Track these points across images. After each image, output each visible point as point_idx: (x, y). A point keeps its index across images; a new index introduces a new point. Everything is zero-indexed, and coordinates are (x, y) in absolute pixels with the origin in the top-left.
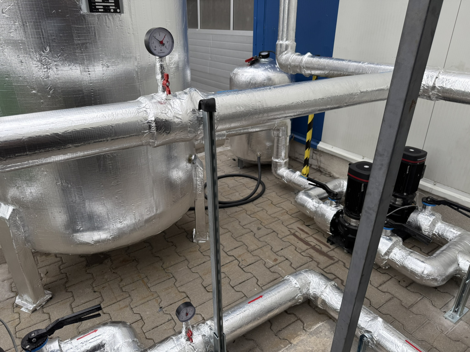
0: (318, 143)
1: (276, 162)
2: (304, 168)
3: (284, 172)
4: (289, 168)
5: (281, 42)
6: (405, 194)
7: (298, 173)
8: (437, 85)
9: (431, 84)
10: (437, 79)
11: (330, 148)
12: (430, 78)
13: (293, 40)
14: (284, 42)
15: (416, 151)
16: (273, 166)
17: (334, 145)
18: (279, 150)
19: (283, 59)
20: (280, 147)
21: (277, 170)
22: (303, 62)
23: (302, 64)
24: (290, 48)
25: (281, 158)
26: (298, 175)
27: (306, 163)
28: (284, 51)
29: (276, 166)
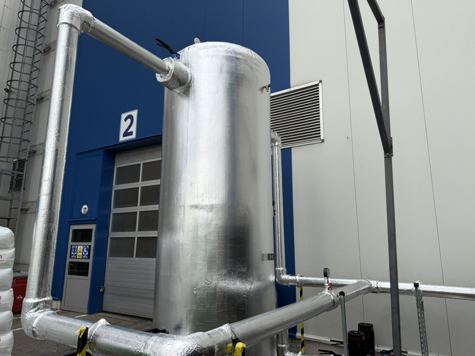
0: (296, 334)
1: (283, 347)
2: (302, 349)
3: (288, 354)
4: (291, 351)
5: (279, 269)
6: (371, 351)
8: (378, 287)
9: (376, 286)
10: (377, 284)
11: (305, 336)
12: (374, 284)
13: (285, 268)
14: (281, 269)
15: (368, 324)
16: (280, 351)
17: (307, 333)
18: (283, 338)
19: (283, 278)
20: (283, 336)
21: (284, 354)
22: (297, 279)
23: (297, 281)
24: (284, 272)
25: (285, 344)
26: (300, 354)
27: (303, 345)
28: (282, 274)
29: (283, 351)
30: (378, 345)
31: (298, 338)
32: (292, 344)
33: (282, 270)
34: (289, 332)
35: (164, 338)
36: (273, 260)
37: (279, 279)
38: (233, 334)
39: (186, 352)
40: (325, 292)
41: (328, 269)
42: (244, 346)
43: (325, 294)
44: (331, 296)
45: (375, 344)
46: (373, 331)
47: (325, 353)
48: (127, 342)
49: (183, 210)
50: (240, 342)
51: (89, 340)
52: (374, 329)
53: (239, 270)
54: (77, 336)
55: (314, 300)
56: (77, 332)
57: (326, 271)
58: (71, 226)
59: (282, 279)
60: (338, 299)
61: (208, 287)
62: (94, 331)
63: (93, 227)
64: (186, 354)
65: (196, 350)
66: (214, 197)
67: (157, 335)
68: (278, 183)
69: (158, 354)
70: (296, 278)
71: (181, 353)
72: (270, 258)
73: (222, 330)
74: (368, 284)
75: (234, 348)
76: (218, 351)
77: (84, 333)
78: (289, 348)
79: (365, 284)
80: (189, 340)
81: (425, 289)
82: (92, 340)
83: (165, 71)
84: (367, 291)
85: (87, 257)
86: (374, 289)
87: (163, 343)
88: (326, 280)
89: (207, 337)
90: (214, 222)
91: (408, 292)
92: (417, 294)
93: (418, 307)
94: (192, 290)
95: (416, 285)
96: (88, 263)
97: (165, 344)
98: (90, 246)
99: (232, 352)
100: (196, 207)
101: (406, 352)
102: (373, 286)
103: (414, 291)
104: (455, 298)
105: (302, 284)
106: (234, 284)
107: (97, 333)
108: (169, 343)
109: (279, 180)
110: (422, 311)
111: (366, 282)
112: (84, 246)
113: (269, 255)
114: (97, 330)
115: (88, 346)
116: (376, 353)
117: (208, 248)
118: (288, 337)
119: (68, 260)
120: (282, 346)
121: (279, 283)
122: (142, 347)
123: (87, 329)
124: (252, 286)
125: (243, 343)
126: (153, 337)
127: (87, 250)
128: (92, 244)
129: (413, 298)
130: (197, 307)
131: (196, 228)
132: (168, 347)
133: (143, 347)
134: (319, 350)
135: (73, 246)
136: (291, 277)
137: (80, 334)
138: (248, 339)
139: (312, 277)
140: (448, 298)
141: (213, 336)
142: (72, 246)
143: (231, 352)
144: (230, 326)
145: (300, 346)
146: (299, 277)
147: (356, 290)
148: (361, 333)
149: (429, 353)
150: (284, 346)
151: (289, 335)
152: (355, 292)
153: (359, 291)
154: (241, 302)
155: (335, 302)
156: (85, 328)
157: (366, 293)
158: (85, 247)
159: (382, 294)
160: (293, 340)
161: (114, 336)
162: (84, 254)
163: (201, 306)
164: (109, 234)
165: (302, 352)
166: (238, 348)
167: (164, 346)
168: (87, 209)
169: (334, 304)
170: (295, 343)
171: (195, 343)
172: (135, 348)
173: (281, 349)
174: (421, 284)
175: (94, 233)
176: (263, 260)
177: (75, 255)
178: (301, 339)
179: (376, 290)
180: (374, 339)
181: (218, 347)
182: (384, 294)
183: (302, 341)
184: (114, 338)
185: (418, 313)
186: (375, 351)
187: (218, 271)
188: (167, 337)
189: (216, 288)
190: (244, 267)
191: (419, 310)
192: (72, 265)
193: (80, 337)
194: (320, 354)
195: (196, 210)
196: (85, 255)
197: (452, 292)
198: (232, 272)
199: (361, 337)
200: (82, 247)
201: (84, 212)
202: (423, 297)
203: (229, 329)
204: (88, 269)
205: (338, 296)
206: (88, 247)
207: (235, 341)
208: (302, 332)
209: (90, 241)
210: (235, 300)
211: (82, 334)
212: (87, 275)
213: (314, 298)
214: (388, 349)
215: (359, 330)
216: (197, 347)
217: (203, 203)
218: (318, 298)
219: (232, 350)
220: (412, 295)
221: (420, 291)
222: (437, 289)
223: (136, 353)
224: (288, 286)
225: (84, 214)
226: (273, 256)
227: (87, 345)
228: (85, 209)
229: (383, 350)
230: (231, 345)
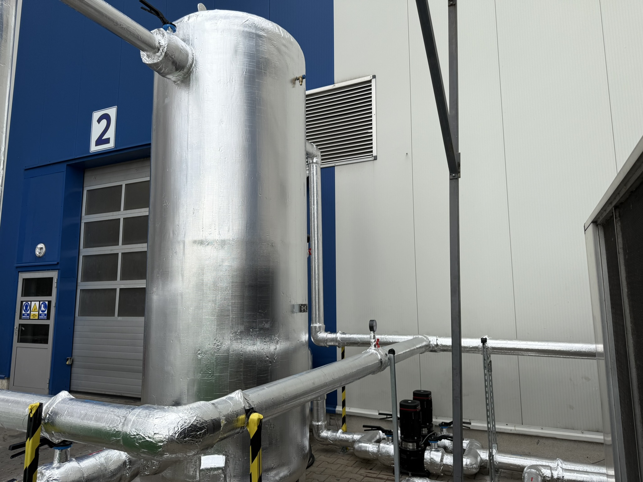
0: (336, 408)
2: (343, 426)
3: (325, 434)
4: (329, 430)
5: (315, 325)
6: (428, 424)
7: (340, 431)
8: (439, 344)
9: (436, 343)
10: (437, 340)
11: (347, 409)
12: (434, 340)
13: (323, 323)
14: (318, 325)
15: (425, 391)
16: (315, 430)
17: (351, 407)
18: (319, 413)
19: (320, 336)
20: (319, 411)
21: (320, 433)
22: (338, 338)
23: (338, 339)
24: (322, 329)
25: (322, 420)
26: (341, 433)
27: (344, 421)
28: (319, 331)
29: (318, 430)
30: (436, 416)
31: (339, 413)
32: (331, 420)
33: (320, 327)
34: (326, 406)
35: (150, 410)
36: (306, 312)
37: (315, 338)
38: (247, 403)
39: (181, 426)
40: (371, 350)
41: (374, 322)
42: (260, 417)
43: (371, 353)
44: (378, 354)
45: (433, 416)
46: (431, 400)
47: (371, 429)
48: (98, 420)
49: (182, 246)
50: (255, 412)
51: (44, 419)
52: (432, 397)
53: (261, 326)
54: (26, 415)
55: (356, 359)
56: (27, 411)
57: (373, 324)
58: (20, 273)
59: (318, 338)
60: (387, 359)
61: (218, 349)
62: (52, 408)
63: (54, 275)
64: (181, 429)
65: (195, 423)
66: (227, 229)
67: (141, 408)
68: (316, 213)
69: (142, 431)
70: (337, 336)
71: (174, 428)
72: (302, 310)
73: (231, 399)
74: (425, 341)
75: (248, 420)
76: (225, 425)
77: (37, 411)
78: (326, 425)
79: (422, 340)
80: (185, 411)
81: (494, 346)
82: (48, 420)
83: (153, 48)
84: (424, 349)
85: (45, 317)
86: (433, 347)
87: (149, 416)
88: (372, 335)
89: (211, 407)
90: (226, 263)
91: (474, 349)
92: (484, 352)
93: (485, 367)
94: (196, 354)
95: (484, 341)
96: (48, 326)
97: (152, 418)
98: (50, 302)
99: (245, 425)
100: (201, 243)
101: (470, 423)
102: (431, 343)
103: (481, 348)
104: (529, 355)
105: (344, 343)
106: (254, 344)
107: (56, 410)
108: (158, 417)
109: (317, 209)
110: (490, 373)
111: (424, 339)
112: (41, 302)
113: (301, 306)
114: (55, 406)
115: (43, 428)
116: (434, 426)
117: (219, 297)
118: (325, 411)
119: (18, 322)
120: (317, 424)
121: (315, 343)
122: (119, 424)
123: (41, 405)
124: (278, 346)
125: (259, 413)
126: (135, 410)
127: (45, 307)
128: (53, 298)
129: (480, 357)
130: (202, 376)
131: (201, 271)
132: (156, 421)
133: (121, 424)
134: (364, 426)
135: (24, 303)
136: (330, 335)
137: (31, 412)
138: (266, 409)
139: (357, 334)
140: (520, 355)
141: (219, 406)
142: (22, 302)
143: (243, 425)
144: (243, 393)
145: (340, 422)
146: (340, 335)
147: (410, 348)
148: (416, 402)
149: (496, 422)
150: (320, 423)
151: (326, 409)
152: (408, 350)
153: (414, 349)
154: (263, 367)
155: (383, 362)
156: (38, 404)
157: (423, 352)
158: (42, 304)
159: (442, 353)
160: (332, 416)
161: (81, 412)
162: (40, 312)
163: (209, 374)
164: (78, 284)
165: (343, 430)
166: (253, 420)
167: (150, 420)
168: (44, 249)
169: (381, 366)
170: (334, 419)
171: (193, 415)
172: (111, 426)
173: (315, 427)
174: (490, 339)
175: (56, 283)
176: (293, 312)
177: (28, 315)
178: (341, 414)
179: (436, 348)
180: (432, 409)
181: (226, 420)
182: (445, 353)
183: (343, 416)
184: (81, 414)
185: (485, 375)
186: (432, 424)
187: (232, 328)
188: (155, 409)
189: (228, 350)
190: (268, 321)
191: (486, 371)
192: (23, 329)
193: (31, 416)
194: (365, 430)
195: (201, 248)
196: (42, 315)
197: (526, 348)
198: (251, 329)
199: (415, 407)
200: (37, 303)
201: (40, 253)
202: (491, 355)
203: (241, 397)
204: (47, 334)
205: (386, 355)
206: (47, 303)
207: (249, 412)
208: (344, 405)
209: (50, 294)
210: (254, 364)
211: (33, 412)
212: (46, 342)
213: (356, 357)
214: (448, 421)
215: (414, 399)
216: (197, 419)
217: (210, 238)
218: (361, 357)
219: (244, 424)
220: (479, 353)
221: (488, 347)
222: (508, 344)
223: (111, 432)
224: (326, 347)
225: (39, 257)
226: (307, 307)
227: (42, 426)
228: (40, 249)
229: (442, 422)
230: (243, 416)
